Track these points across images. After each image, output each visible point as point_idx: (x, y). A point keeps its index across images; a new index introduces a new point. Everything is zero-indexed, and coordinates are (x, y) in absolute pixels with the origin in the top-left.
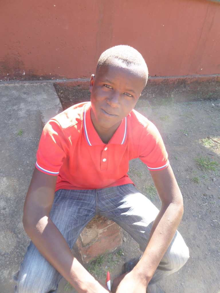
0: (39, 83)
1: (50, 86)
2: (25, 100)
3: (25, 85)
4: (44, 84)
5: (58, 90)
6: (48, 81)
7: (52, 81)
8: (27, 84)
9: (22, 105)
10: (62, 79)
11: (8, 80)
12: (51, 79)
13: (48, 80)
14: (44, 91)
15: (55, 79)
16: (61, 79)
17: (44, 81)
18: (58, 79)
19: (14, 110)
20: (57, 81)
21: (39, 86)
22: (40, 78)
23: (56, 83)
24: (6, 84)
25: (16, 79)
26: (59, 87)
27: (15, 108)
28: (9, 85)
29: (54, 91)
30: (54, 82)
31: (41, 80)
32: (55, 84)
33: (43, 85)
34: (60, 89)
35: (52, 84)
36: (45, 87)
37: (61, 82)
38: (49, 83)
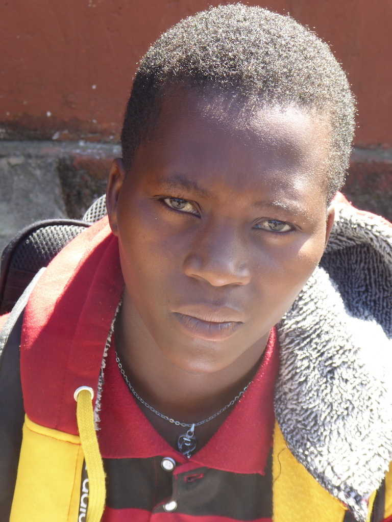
1: (38, 172)
4: (14, 161)
5: (79, 193)
6: (32, 148)
7: (54, 151)
10: (105, 142)
12: (49, 139)
13: (35, 144)
16: (99, 141)
17: (15, 144)
18: (86, 140)
20: (79, 147)
23: (72, 158)
26: (82, 178)
29: (57, 202)
30: (61, 156)
32: (68, 162)
33: (6, 168)
34: (86, 191)
35: (50, 164)
36: (16, 178)
37: (99, 154)
38: (37, 157)
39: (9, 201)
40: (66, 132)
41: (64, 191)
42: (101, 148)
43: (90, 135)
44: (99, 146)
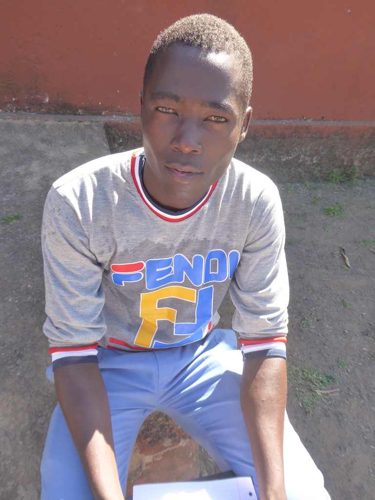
0: (75, 121)
1: (96, 128)
2: (41, 156)
3: (46, 123)
4: (86, 123)
5: (114, 137)
6: (94, 118)
7: (103, 119)
8: (50, 122)
9: (35, 166)
10: (124, 116)
11: (14, 111)
12: (101, 114)
13: (95, 116)
15: (110, 115)
16: (121, 115)
17: (87, 116)
18: (116, 115)
19: (17, 174)
20: (113, 118)
21: (74, 127)
22: (77, 110)
23: (110, 122)
24: (8, 120)
25: (29, 109)
26: (115, 131)
27: (20, 170)
28: (15, 122)
29: (104, 140)
30: (106, 121)
31: (80, 114)
32: (109, 124)
33: (83, 126)
34: (117, 137)
35: (101, 125)
36: (87, 130)
37: (122, 121)
38: (96, 122)
39: (84, 140)
40: (108, 111)
41: (107, 136)
42: (123, 118)
43: (117, 113)
44: (121, 117)
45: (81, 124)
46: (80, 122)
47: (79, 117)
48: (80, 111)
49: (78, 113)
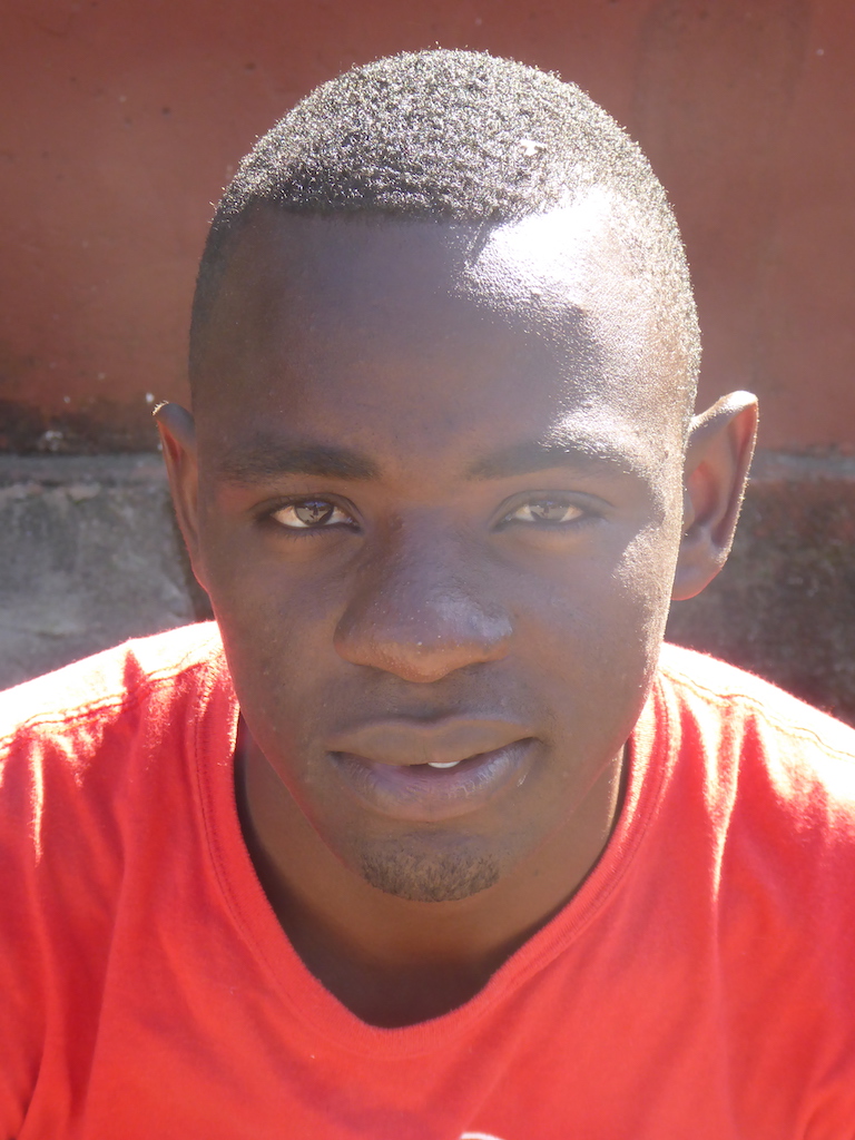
0: (24, 480)
4: (79, 492)
6: (118, 467)
12: (149, 449)
13: (123, 460)
14: (63, 564)
17: (83, 460)
21: (18, 510)
22: (41, 432)
29: (167, 568)
31: (48, 452)
33: (64, 506)
36: (83, 526)
45: (58, 495)
46: (50, 484)
47: (45, 462)
48: (49, 435)
49: (41, 446)
